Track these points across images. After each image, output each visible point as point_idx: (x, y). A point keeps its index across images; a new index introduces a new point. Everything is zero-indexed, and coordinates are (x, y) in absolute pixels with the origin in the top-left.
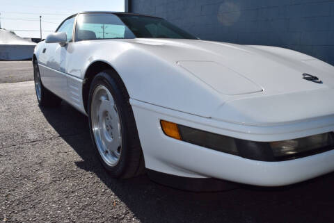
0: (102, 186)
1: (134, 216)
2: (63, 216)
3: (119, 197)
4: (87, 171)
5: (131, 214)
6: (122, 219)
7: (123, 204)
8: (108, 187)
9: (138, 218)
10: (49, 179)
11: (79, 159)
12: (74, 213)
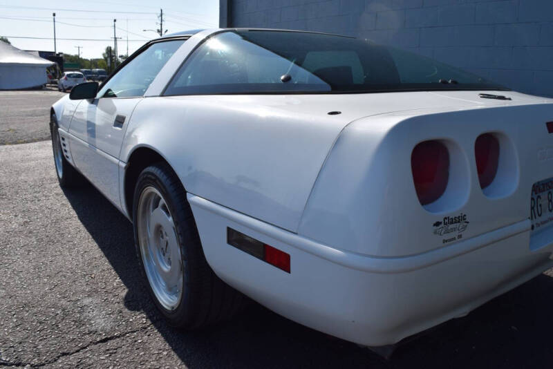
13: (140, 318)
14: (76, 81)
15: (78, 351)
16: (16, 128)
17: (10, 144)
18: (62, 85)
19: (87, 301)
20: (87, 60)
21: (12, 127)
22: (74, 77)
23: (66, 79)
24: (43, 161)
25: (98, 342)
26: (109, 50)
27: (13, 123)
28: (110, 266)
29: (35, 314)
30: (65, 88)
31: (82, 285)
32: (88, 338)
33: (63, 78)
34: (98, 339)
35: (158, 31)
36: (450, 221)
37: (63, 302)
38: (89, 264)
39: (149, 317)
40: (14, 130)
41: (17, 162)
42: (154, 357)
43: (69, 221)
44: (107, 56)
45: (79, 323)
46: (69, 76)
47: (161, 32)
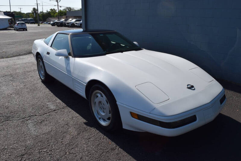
0: (101, 135)
1: (119, 148)
2: (91, 150)
3: (111, 140)
4: (92, 127)
5: (118, 147)
6: (115, 149)
7: (113, 143)
8: (104, 135)
9: (121, 148)
10: (76, 133)
11: (85, 121)
12: (95, 148)
14: (22, 26)
15: (48, 113)
16: (5, 51)
17: (6, 58)
18: (16, 28)
19: (48, 103)
20: (24, 13)
21: (4, 50)
22: (21, 24)
23: (17, 25)
24: (22, 65)
25: (53, 111)
26: (34, 9)
27: (3, 49)
29: (36, 107)
30: (17, 29)
31: (46, 100)
33: (16, 24)
35: (56, 1)
37: (42, 104)
38: (47, 95)
40: (5, 52)
41: (13, 65)
43: (37, 84)
44: (33, 12)
45: (47, 108)
46: (18, 23)
47: (58, 1)
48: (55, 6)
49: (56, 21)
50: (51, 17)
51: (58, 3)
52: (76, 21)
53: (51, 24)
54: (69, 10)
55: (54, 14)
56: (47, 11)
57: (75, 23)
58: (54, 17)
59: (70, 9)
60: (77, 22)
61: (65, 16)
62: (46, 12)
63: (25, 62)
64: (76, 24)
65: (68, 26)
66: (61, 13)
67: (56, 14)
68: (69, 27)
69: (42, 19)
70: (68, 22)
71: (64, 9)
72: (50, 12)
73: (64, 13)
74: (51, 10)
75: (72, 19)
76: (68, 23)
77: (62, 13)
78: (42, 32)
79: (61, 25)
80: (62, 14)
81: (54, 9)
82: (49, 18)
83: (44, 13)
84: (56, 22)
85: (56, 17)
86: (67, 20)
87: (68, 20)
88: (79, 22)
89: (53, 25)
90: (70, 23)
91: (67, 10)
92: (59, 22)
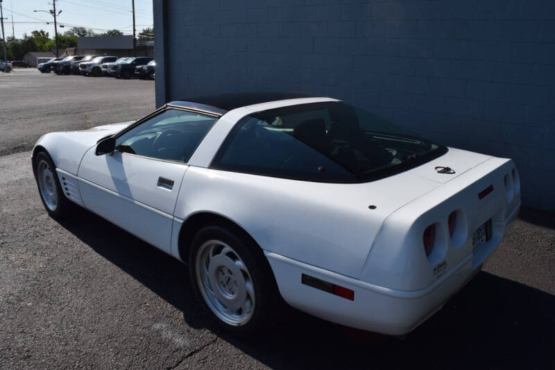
13: (206, 334)
15: (177, 365)
19: (157, 326)
25: (188, 356)
28: (155, 295)
31: (143, 314)
32: (179, 355)
34: (187, 354)
35: (51, 12)
36: (440, 266)
37: (139, 329)
39: (213, 332)
42: (236, 360)
45: (164, 344)
47: (55, 13)
48: (48, 23)
49: (53, 60)
50: (35, 49)
51: (55, 16)
52: (104, 61)
53: (39, 69)
54: (79, 34)
55: (44, 43)
56: (26, 36)
57: (101, 66)
58: (44, 51)
59: (82, 32)
60: (108, 64)
61: (73, 48)
62: (22, 38)
63: (15, 179)
64: (103, 69)
65: (84, 74)
66: (61, 42)
67: (47, 44)
68: (86, 76)
69: (11, 55)
70: (82, 63)
71: (68, 33)
72: (32, 37)
73: (69, 40)
74: (35, 32)
75: (94, 57)
76: (84, 66)
77: (64, 42)
78: (21, 87)
79: (66, 70)
80: (63, 44)
81: (43, 32)
82: (32, 53)
83: (17, 40)
84: (53, 64)
85: (50, 50)
86: (80, 58)
87: (83, 60)
88: (111, 64)
89: (45, 69)
90: (90, 65)
91: (75, 34)
92: (62, 64)
